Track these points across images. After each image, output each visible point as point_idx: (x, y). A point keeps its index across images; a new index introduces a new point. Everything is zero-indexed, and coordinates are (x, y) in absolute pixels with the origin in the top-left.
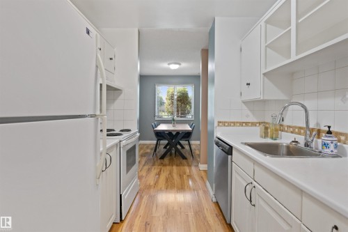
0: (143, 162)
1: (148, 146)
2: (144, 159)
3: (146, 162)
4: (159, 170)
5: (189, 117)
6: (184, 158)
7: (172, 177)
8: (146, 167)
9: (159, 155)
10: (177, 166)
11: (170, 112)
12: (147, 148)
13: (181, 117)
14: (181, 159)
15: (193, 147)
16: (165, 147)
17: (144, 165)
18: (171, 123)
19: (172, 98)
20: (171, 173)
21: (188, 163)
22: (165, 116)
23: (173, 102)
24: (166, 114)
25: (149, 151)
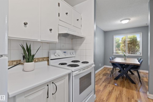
0: (103, 80)
1: (109, 69)
2: (105, 77)
3: (105, 80)
4: (112, 88)
5: (138, 54)
6: (133, 82)
7: (121, 97)
8: (104, 84)
9: (115, 76)
10: (127, 88)
11: (123, 50)
12: (108, 70)
13: (131, 54)
14: (131, 83)
15: (141, 75)
16: (119, 72)
17: (103, 82)
18: (123, 57)
19: (124, 42)
20: (121, 94)
21: (136, 88)
22: (121, 53)
23: (125, 45)
24: (121, 52)
25: (108, 72)
